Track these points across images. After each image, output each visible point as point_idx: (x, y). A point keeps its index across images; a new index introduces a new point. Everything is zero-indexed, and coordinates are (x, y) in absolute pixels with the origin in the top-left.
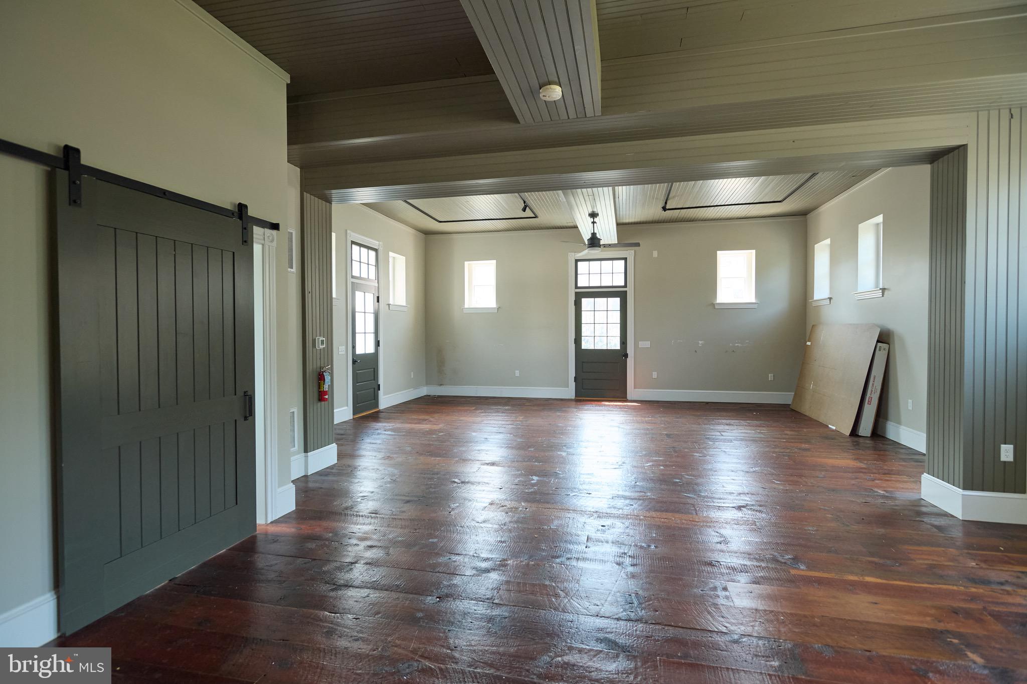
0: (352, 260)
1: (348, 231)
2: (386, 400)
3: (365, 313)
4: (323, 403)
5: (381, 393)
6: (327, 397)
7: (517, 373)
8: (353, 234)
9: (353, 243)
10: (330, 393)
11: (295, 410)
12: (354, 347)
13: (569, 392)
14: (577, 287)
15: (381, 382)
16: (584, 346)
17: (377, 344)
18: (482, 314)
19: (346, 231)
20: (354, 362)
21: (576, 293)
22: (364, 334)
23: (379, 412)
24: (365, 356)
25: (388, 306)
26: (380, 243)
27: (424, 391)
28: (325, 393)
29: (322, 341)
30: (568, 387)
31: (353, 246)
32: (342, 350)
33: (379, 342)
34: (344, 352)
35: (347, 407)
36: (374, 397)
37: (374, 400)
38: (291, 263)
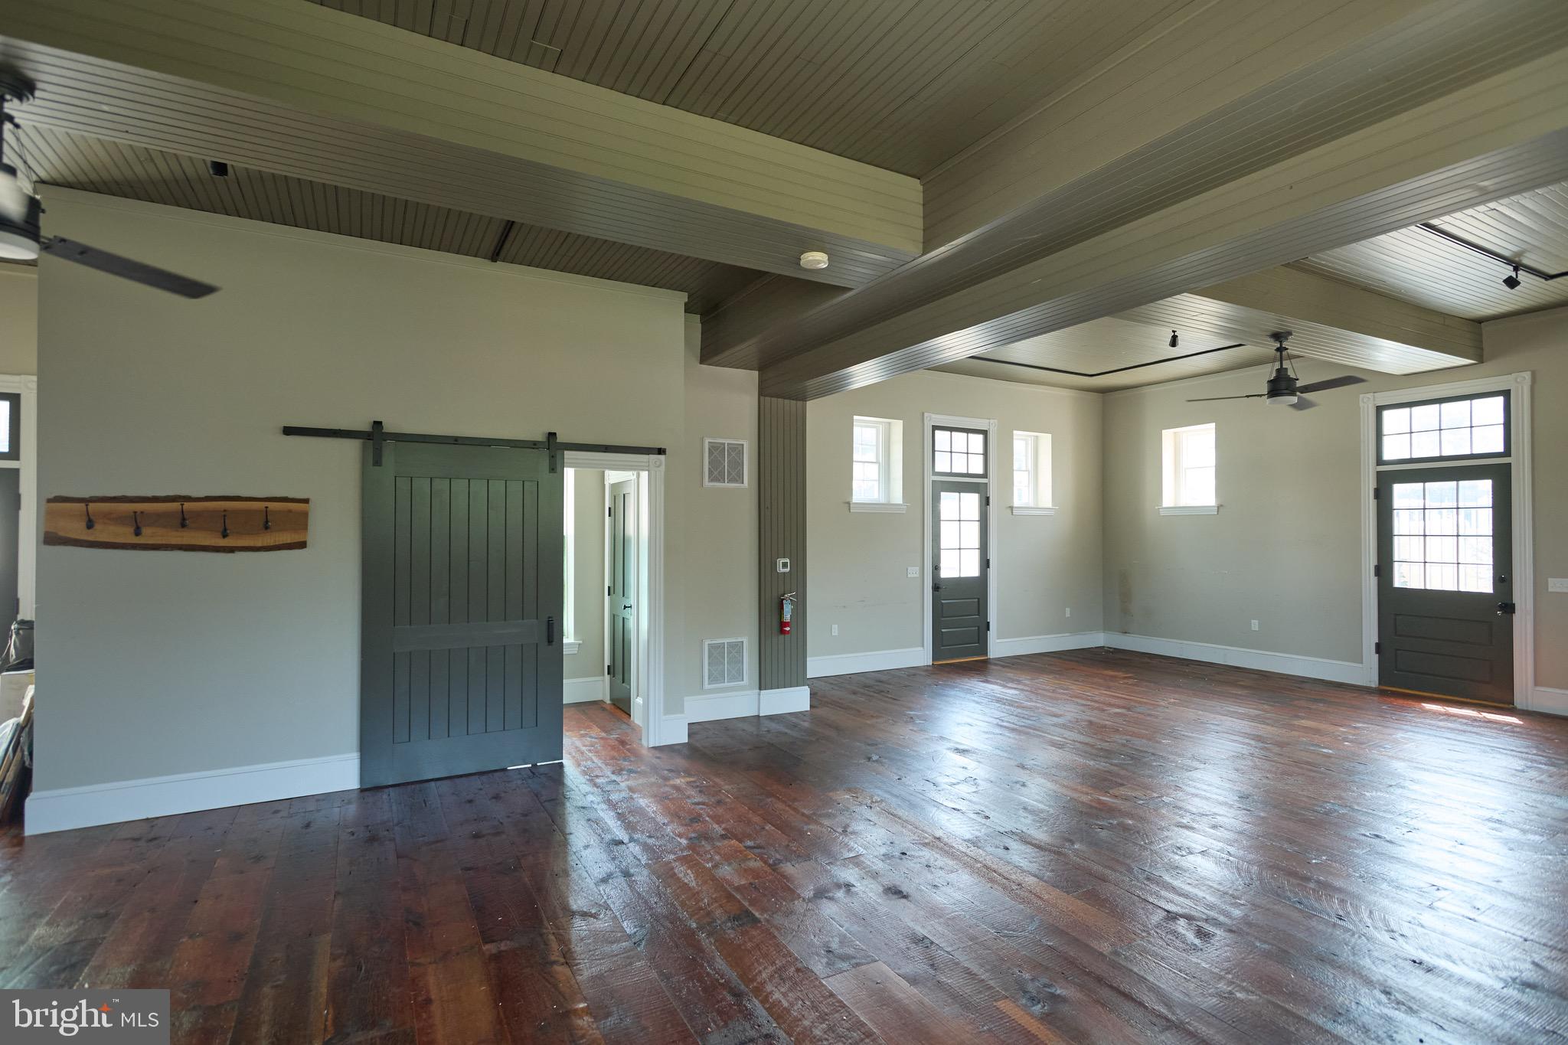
0: (934, 451)
1: (926, 414)
2: (999, 646)
3: (960, 521)
4: (786, 636)
5: (992, 635)
6: (788, 629)
7: (1255, 625)
8: (933, 416)
9: (935, 428)
10: (793, 624)
11: (745, 640)
12: (936, 568)
13: (1366, 671)
14: (1380, 461)
15: (993, 617)
16: (1398, 582)
17: (985, 564)
18: (1191, 517)
19: (923, 414)
20: (936, 588)
21: (1378, 473)
22: (958, 550)
23: (986, 662)
24: (960, 583)
25: (1009, 511)
26: (992, 421)
27: (1098, 640)
28: (787, 624)
29: (785, 565)
30: (1362, 663)
31: (937, 432)
32: (914, 572)
33: (988, 561)
34: (917, 575)
35: (922, 649)
36: (979, 640)
37: (978, 643)
38: (739, 478)
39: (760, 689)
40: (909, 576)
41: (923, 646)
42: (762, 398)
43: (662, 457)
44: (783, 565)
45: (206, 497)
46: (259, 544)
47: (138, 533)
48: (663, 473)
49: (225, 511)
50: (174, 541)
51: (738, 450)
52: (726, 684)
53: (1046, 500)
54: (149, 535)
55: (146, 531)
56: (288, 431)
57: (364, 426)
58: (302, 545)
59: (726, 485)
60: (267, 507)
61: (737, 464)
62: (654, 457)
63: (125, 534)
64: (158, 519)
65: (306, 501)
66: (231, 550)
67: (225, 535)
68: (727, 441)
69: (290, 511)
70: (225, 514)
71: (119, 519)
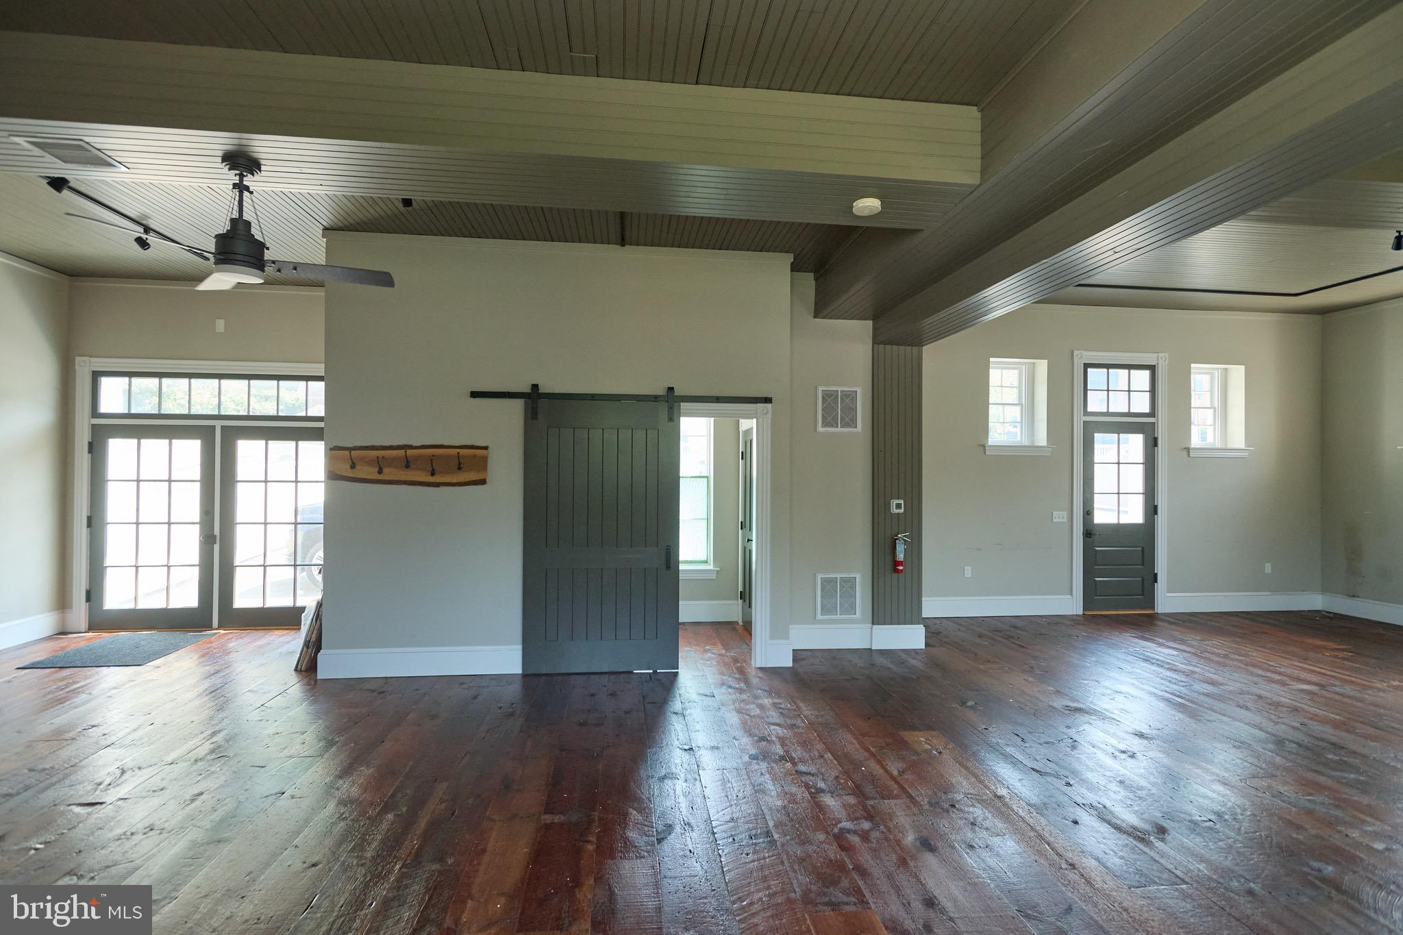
0: (1086, 390)
1: (1076, 353)
2: (1167, 600)
3: (1119, 463)
4: (900, 574)
5: (1161, 587)
6: (901, 568)
8: (1085, 353)
9: (1087, 366)
10: (908, 564)
11: (858, 576)
12: (1088, 513)
15: (1161, 567)
17: (1151, 510)
19: (1073, 352)
22: (1117, 495)
24: (1119, 532)
25: (1185, 453)
26: (1161, 355)
27: (1315, 601)
28: (900, 563)
29: (898, 506)
31: (1089, 370)
32: (1060, 517)
33: (1156, 508)
34: (1065, 520)
35: (1070, 597)
36: (1143, 591)
37: (1143, 595)
38: (853, 423)
39: (873, 624)
40: (1054, 520)
41: (1072, 595)
42: (876, 346)
43: (769, 406)
44: (897, 506)
45: (422, 446)
46: (455, 481)
47: (380, 472)
48: (769, 420)
49: (433, 456)
50: (403, 478)
51: (851, 396)
52: (838, 617)
53: (1238, 439)
54: (389, 474)
55: (386, 470)
56: (475, 395)
57: (528, 390)
58: (483, 482)
59: (839, 429)
60: (458, 453)
61: (850, 410)
62: (760, 406)
63: (372, 472)
64: (391, 462)
65: (486, 448)
66: (437, 485)
67: (433, 474)
68: (840, 389)
69: (475, 456)
70: (432, 459)
71: (369, 462)
